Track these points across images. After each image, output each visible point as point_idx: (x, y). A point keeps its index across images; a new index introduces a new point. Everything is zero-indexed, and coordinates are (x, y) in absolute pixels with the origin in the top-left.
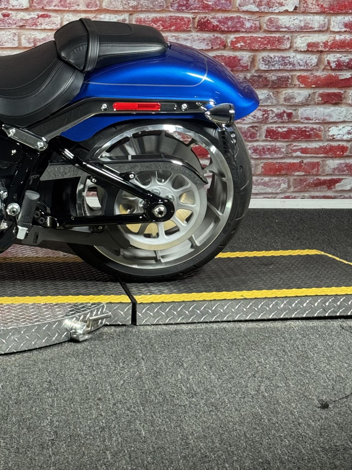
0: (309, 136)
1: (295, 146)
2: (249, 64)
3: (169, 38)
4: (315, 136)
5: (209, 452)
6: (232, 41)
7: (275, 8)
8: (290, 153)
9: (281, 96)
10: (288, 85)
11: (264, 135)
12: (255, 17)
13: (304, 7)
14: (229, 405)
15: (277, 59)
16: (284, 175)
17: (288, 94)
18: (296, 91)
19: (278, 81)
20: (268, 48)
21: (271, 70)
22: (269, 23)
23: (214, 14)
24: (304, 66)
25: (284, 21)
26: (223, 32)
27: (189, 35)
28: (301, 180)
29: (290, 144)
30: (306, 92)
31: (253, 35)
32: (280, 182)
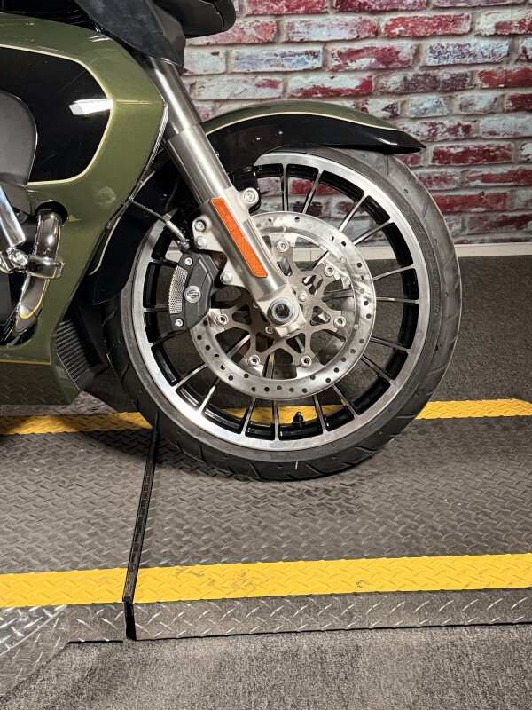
0: (494, 158)
1: (473, 172)
2: (411, 57)
3: (296, 25)
4: (502, 157)
6: (387, 25)
8: (467, 182)
9: (455, 102)
10: (465, 85)
11: (430, 159)
15: (451, 48)
16: (457, 212)
17: (466, 100)
18: (476, 95)
19: (453, 81)
20: (439, 33)
21: (443, 65)
24: (490, 57)
26: (373, 12)
27: (325, 19)
28: (480, 218)
29: (467, 170)
30: (491, 95)
31: (417, 15)
32: (451, 222)
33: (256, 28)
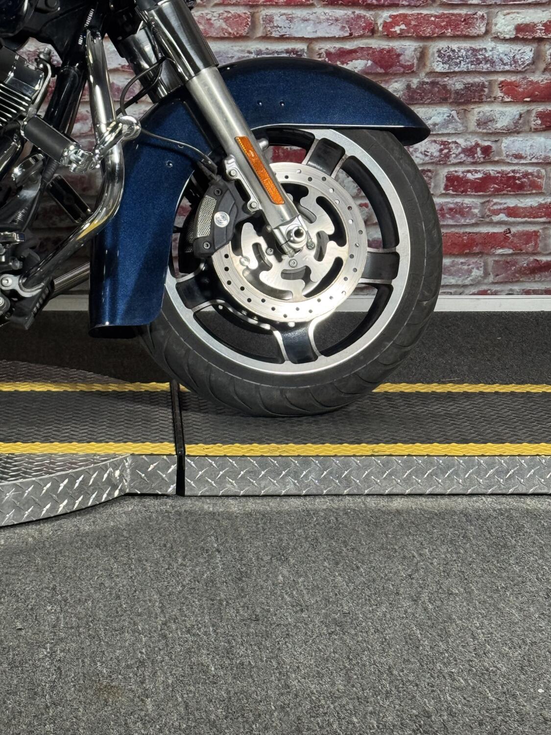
0: (521, 187)
1: (495, 204)
2: (415, 61)
3: (276, 18)
4: (530, 186)
5: (324, 699)
6: (385, 22)
8: (489, 216)
9: (471, 117)
10: (483, 97)
11: (443, 186)
14: (364, 624)
15: (463, 52)
16: (478, 254)
17: (484, 115)
18: (497, 109)
19: (467, 92)
20: (448, 34)
21: (454, 72)
24: (511, 66)
26: (369, 7)
27: (311, 12)
28: (508, 263)
29: (488, 201)
30: (514, 111)
31: (421, 11)
32: (470, 267)
33: (226, 20)
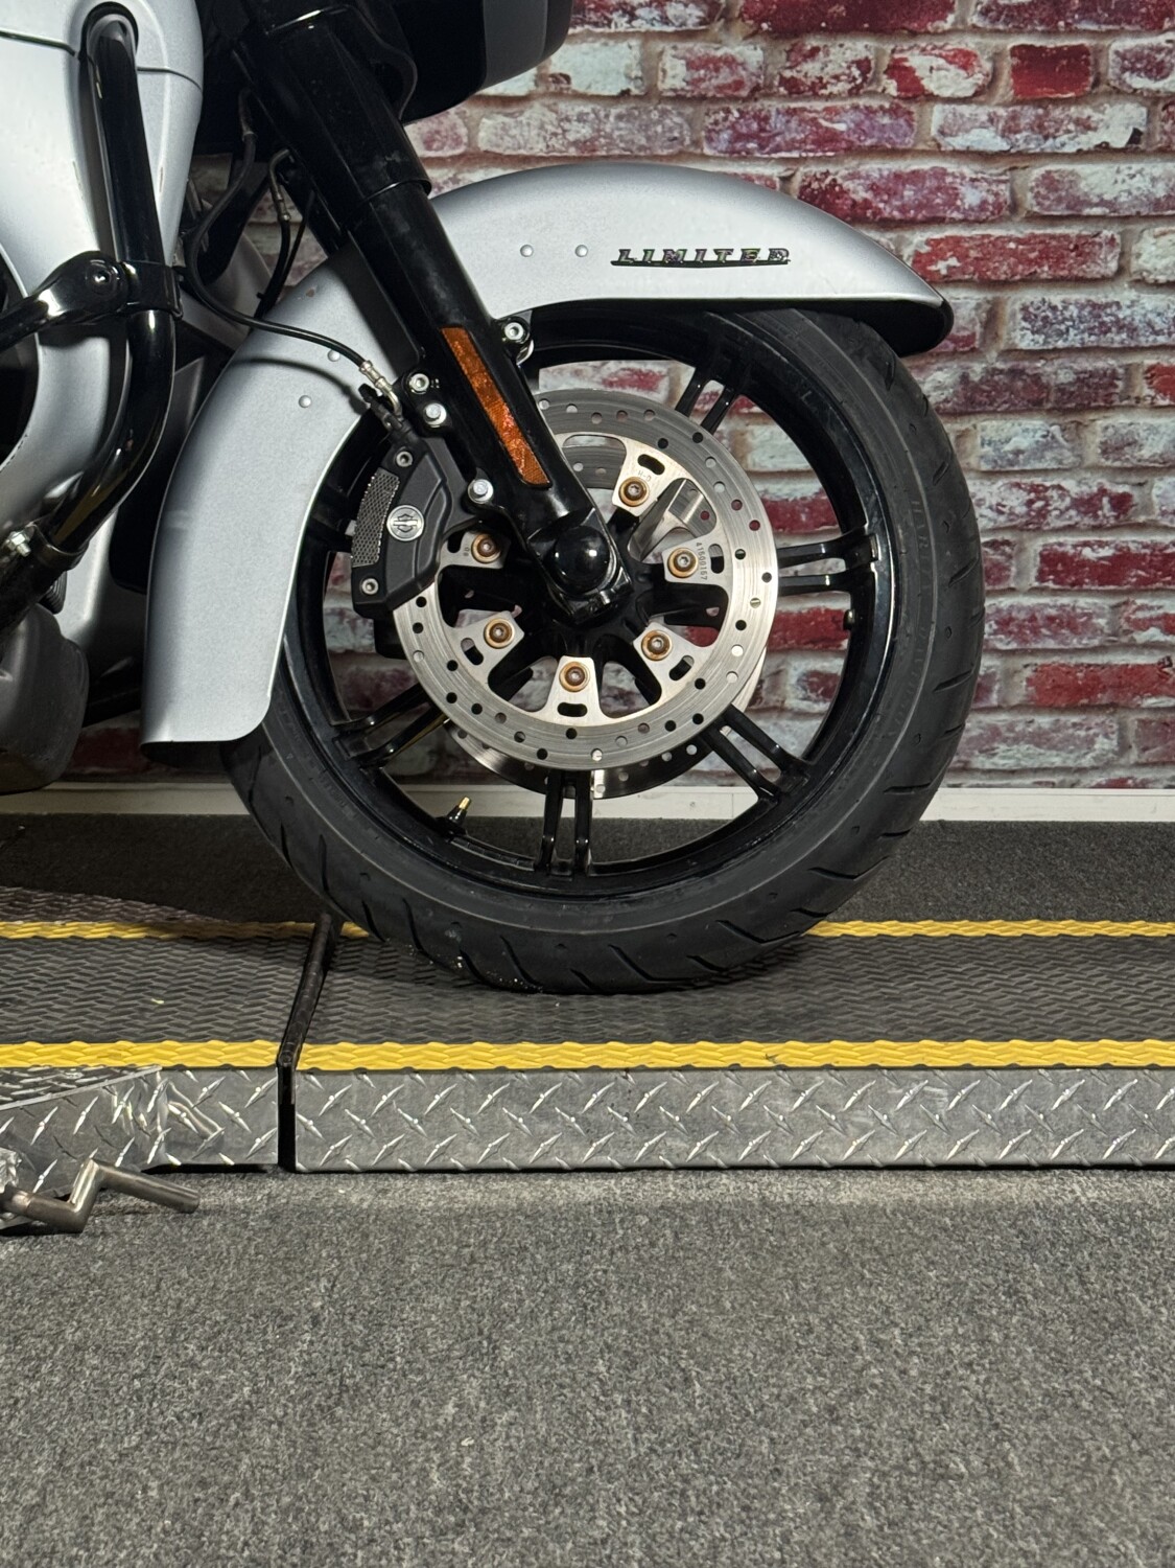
1: (1141, 608)
2: (978, 329)
6: (918, 254)
7: (1064, 138)
8: (1127, 632)
9: (1090, 437)
10: (1115, 398)
11: (1034, 573)
12: (994, 171)
13: (1165, 133)
15: (1073, 311)
16: (1107, 706)
17: (1116, 432)
18: (1141, 421)
19: (1080, 388)
20: (1044, 276)
21: (1055, 350)
22: (1043, 191)
23: (854, 163)
24: (1170, 334)
25: (1099, 180)
26: (886, 224)
28: (1166, 724)
29: (1126, 603)
31: (989, 231)
32: (1091, 732)
